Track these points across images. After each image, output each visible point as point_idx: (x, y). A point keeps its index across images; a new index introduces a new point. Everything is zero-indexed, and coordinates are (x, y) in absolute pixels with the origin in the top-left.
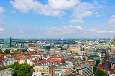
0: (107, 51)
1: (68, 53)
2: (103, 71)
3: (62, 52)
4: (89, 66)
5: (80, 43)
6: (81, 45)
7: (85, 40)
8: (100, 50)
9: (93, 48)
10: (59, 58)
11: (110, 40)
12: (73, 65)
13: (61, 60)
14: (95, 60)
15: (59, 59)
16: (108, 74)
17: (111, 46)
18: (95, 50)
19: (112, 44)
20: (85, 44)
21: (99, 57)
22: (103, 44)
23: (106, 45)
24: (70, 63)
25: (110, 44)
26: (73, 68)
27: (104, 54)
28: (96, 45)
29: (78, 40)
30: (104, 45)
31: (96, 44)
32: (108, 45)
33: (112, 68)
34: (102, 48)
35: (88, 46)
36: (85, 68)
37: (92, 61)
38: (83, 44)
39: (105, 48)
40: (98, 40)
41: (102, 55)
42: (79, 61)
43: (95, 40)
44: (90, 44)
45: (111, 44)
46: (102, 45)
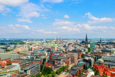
0: (52, 50)
1: (15, 54)
2: (49, 68)
3: (8, 53)
4: (37, 65)
5: (28, 44)
6: (29, 45)
7: (33, 40)
8: (46, 49)
9: (40, 47)
10: (3, 60)
11: (54, 39)
12: (21, 66)
13: (6, 62)
14: (42, 59)
15: (3, 62)
16: (52, 69)
17: (55, 45)
18: (42, 49)
19: (56, 43)
20: (33, 44)
21: (45, 55)
22: (49, 43)
23: (51, 44)
24: (18, 64)
25: (54, 44)
26: (21, 70)
27: (49, 52)
28: (43, 45)
29: (26, 40)
31: (43, 44)
32: (53, 44)
33: (56, 64)
34: (48, 47)
35: (36, 46)
36: (33, 67)
37: (39, 59)
38: (31, 44)
39: (50, 47)
40: (44, 40)
41: (48, 54)
42: (27, 61)
43: (42, 40)
44: (38, 44)
45: (54, 43)
46: (48, 45)
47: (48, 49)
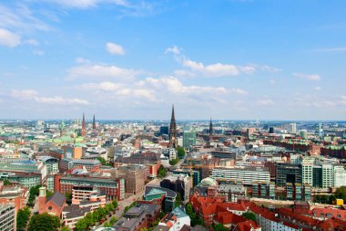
0: (65, 156)
2: (50, 217)
8: (45, 154)
9: (23, 149)
11: (74, 123)
14: (26, 189)
16: (61, 222)
17: (77, 140)
18: (30, 155)
19: (79, 135)
21: (40, 175)
22: (55, 135)
23: (64, 138)
25: (72, 136)
27: (55, 166)
28: (34, 141)
30: (56, 141)
31: (33, 138)
32: (68, 138)
33: (75, 202)
35: (7, 146)
37: (16, 192)
39: (60, 148)
40: (40, 123)
41: (50, 170)
43: (31, 124)
44: (13, 138)
45: (75, 134)
46: (51, 140)
47: (52, 153)
